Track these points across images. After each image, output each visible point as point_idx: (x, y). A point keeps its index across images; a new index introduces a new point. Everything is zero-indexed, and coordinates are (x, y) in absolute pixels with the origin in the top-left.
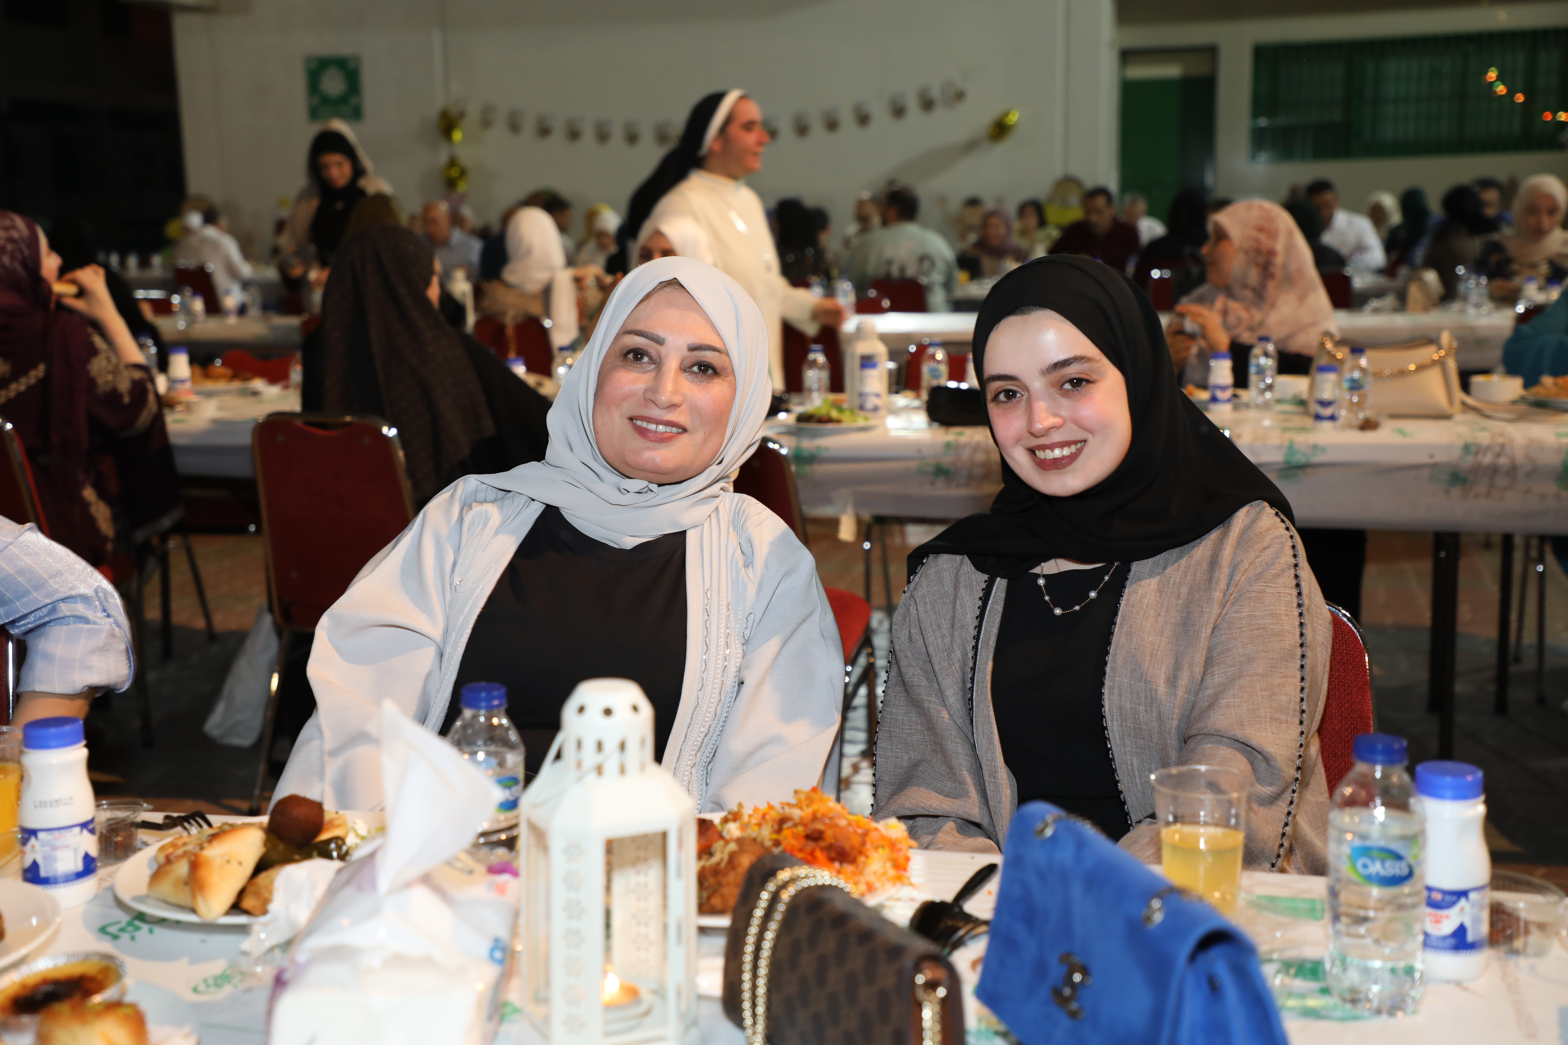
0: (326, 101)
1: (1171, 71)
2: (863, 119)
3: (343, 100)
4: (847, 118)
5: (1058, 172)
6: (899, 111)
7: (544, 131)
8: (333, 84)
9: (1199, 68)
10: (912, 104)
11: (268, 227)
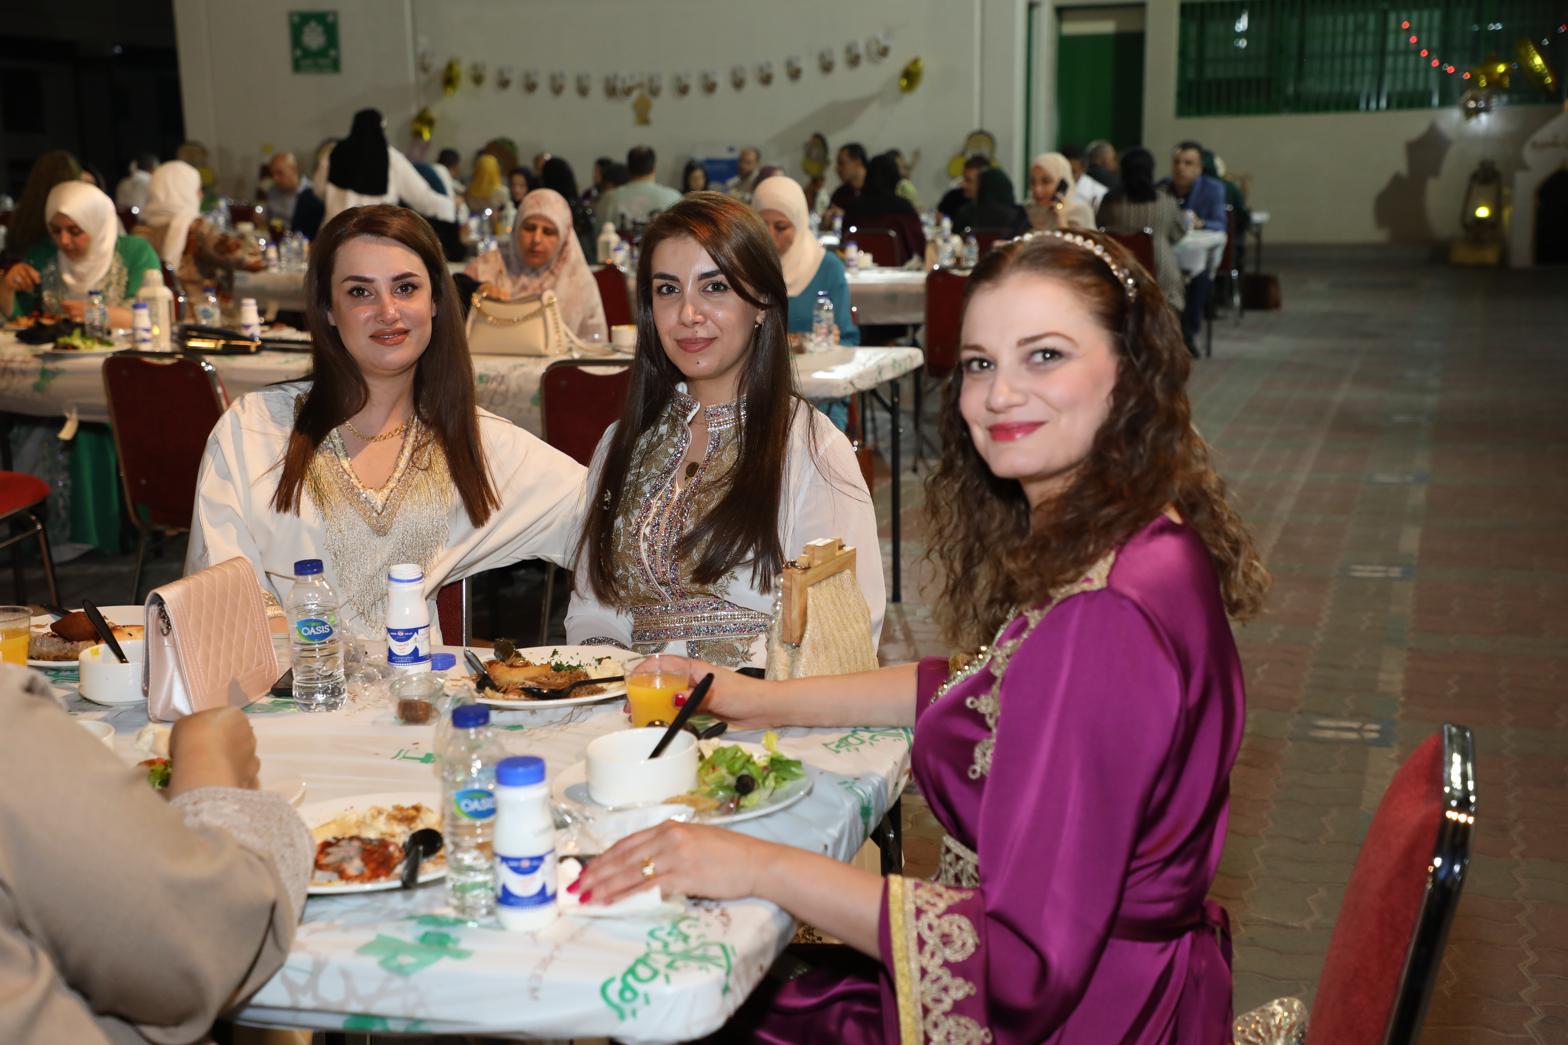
0: (307, 53)
1: (1106, 27)
2: (795, 74)
3: (323, 53)
4: (780, 74)
5: (976, 127)
6: (827, 67)
7: (504, 84)
8: (314, 38)
9: (1130, 26)
10: (839, 60)
11: (255, 171)
